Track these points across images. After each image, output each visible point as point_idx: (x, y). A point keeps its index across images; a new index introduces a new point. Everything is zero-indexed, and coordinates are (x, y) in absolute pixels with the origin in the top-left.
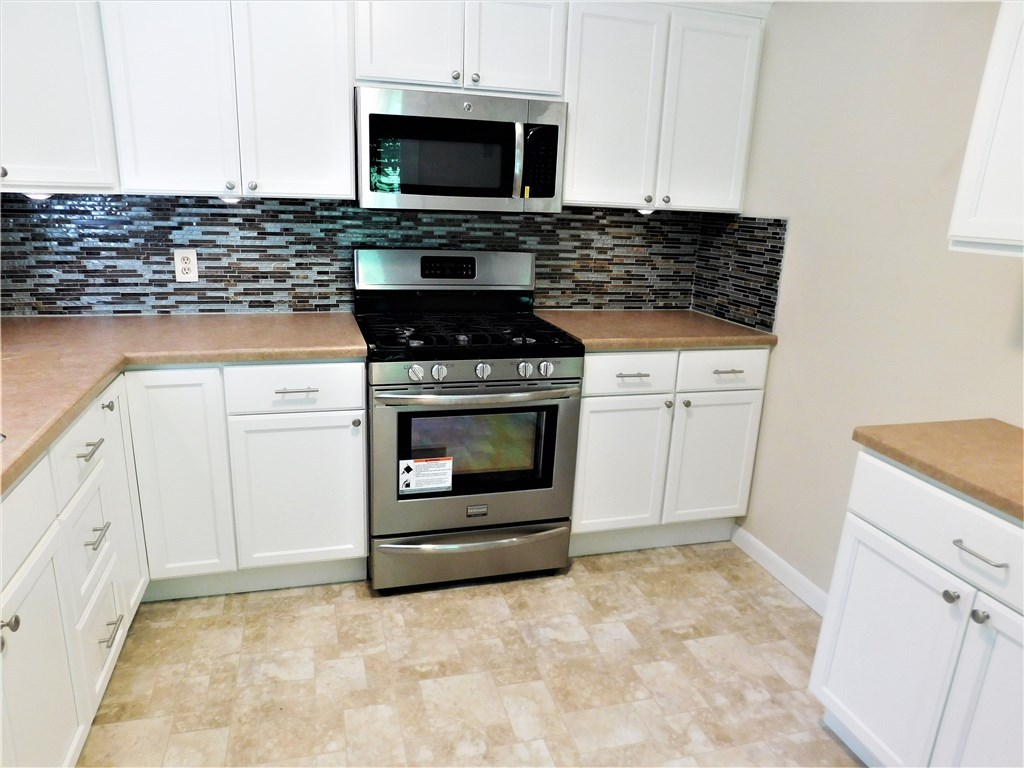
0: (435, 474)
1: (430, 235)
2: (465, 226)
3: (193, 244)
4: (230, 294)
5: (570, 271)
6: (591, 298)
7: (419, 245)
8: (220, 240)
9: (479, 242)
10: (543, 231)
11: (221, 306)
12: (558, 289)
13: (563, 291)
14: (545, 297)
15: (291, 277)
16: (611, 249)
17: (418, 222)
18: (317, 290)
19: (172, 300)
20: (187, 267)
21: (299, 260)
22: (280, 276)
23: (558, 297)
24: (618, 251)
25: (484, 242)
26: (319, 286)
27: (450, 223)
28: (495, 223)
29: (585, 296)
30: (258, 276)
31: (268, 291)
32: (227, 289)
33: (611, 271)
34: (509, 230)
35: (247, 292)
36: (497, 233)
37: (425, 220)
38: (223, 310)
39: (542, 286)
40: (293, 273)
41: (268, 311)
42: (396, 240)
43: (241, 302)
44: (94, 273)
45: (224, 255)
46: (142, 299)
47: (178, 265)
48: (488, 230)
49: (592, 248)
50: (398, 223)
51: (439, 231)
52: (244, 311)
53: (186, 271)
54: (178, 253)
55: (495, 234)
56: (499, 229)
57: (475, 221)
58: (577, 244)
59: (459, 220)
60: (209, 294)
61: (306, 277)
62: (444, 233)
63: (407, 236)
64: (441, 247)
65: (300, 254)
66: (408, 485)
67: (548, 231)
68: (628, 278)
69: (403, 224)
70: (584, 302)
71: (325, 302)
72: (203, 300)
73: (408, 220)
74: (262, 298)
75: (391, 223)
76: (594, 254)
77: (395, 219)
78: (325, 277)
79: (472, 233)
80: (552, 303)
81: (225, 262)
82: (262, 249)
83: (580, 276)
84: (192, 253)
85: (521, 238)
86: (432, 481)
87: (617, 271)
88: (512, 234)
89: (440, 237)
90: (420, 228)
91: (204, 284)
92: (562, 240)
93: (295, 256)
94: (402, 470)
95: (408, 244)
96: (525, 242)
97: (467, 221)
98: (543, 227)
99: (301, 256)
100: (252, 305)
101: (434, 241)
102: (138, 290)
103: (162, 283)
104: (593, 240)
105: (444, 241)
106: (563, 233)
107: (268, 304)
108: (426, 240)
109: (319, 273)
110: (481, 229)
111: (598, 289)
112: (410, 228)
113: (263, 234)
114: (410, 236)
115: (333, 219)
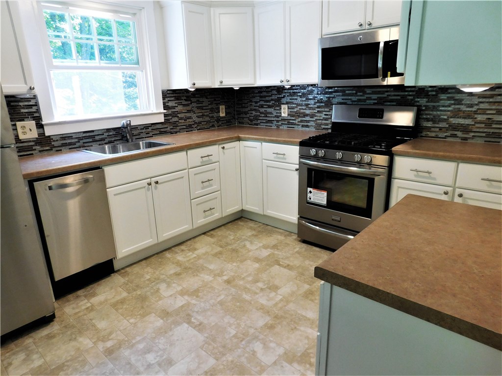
0: (321, 197)
1: (370, 99)
2: (387, 94)
3: (287, 103)
4: (296, 122)
5: (445, 117)
6: (459, 134)
7: (365, 103)
8: (295, 101)
9: (393, 102)
10: (429, 95)
11: (293, 126)
12: (437, 127)
13: (441, 129)
14: (429, 131)
15: (316, 116)
16: (477, 105)
17: (365, 93)
18: (324, 122)
19: (280, 123)
20: (285, 112)
21: (319, 109)
22: (312, 116)
23: (438, 132)
24: (482, 106)
25: (395, 102)
26: (325, 120)
27: (379, 93)
28: (402, 92)
29: (456, 133)
30: (305, 115)
31: (308, 121)
32: (295, 120)
33: (476, 118)
34: (410, 95)
35: (301, 121)
36: (403, 97)
37: (368, 92)
38: (294, 128)
39: (427, 125)
40: (317, 114)
41: (307, 129)
42: (355, 101)
43: (299, 125)
44: (261, 113)
45: (295, 107)
46: (273, 122)
47: (282, 111)
48: (398, 95)
49: (462, 104)
50: (356, 93)
51: (375, 96)
52: (300, 128)
53: (284, 113)
54: (283, 106)
55: (401, 98)
56: (404, 95)
57: (391, 91)
58: (453, 102)
59: (383, 91)
60: (291, 121)
61: (320, 116)
62: (376, 98)
63: (359, 99)
64: (374, 104)
65: (318, 107)
66: (310, 199)
67: (433, 95)
68: (489, 123)
69: (359, 94)
70: (455, 136)
71: (326, 127)
72: (289, 123)
73: (360, 92)
74: (305, 124)
75: (353, 94)
76: (463, 108)
77: (354, 92)
78: (327, 117)
79: (390, 98)
80: (433, 134)
81: (295, 110)
82: (307, 105)
83: (454, 121)
84: (286, 106)
85: (416, 100)
86: (319, 200)
87: (480, 118)
88: (412, 97)
89: (374, 99)
90: (366, 95)
91: (289, 118)
92: (441, 100)
93: (317, 108)
94: (308, 192)
95: (360, 103)
96: (418, 102)
97: (387, 92)
98: (430, 93)
99: (319, 108)
100: (303, 126)
101: (371, 101)
102: (272, 119)
103: (278, 117)
104: (463, 100)
105: (376, 101)
106: (443, 96)
107: (307, 126)
108: (368, 101)
109: (325, 115)
110: (395, 95)
111: (465, 129)
112: (361, 96)
113: (308, 99)
114: (361, 99)
115: (331, 93)
